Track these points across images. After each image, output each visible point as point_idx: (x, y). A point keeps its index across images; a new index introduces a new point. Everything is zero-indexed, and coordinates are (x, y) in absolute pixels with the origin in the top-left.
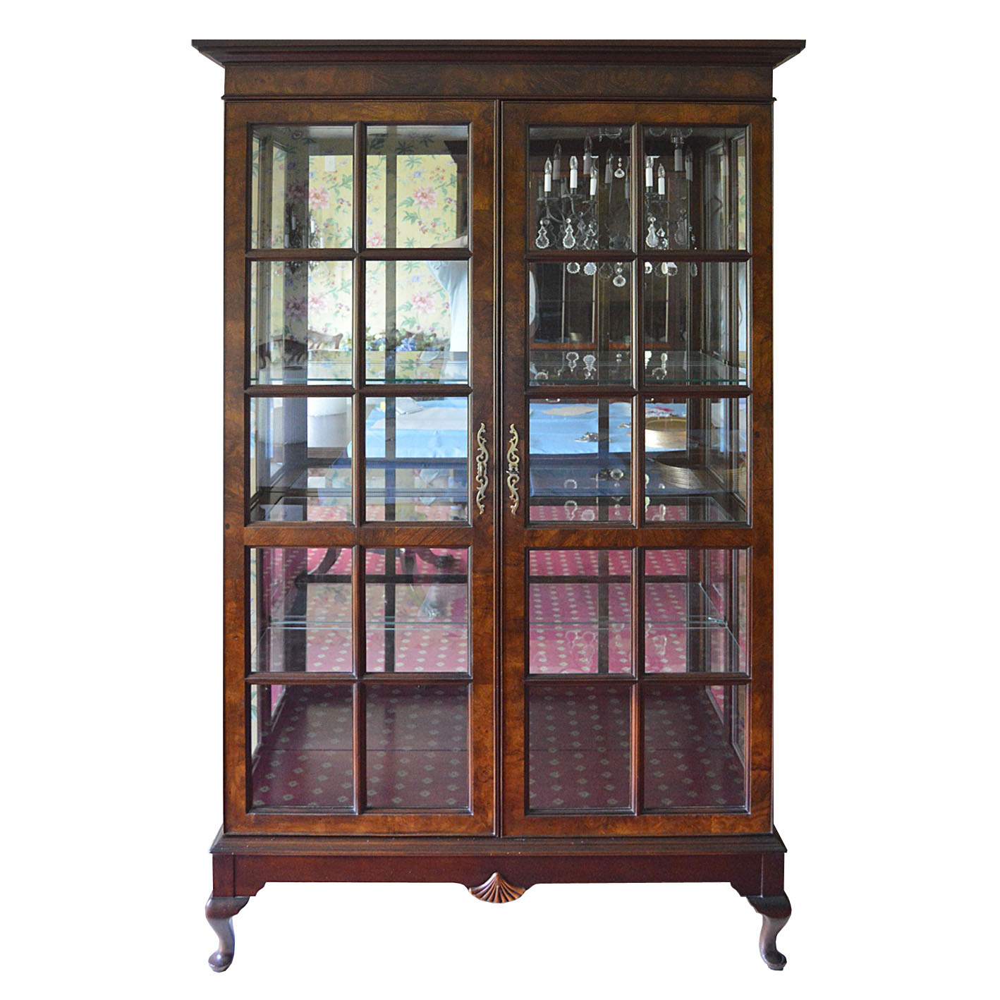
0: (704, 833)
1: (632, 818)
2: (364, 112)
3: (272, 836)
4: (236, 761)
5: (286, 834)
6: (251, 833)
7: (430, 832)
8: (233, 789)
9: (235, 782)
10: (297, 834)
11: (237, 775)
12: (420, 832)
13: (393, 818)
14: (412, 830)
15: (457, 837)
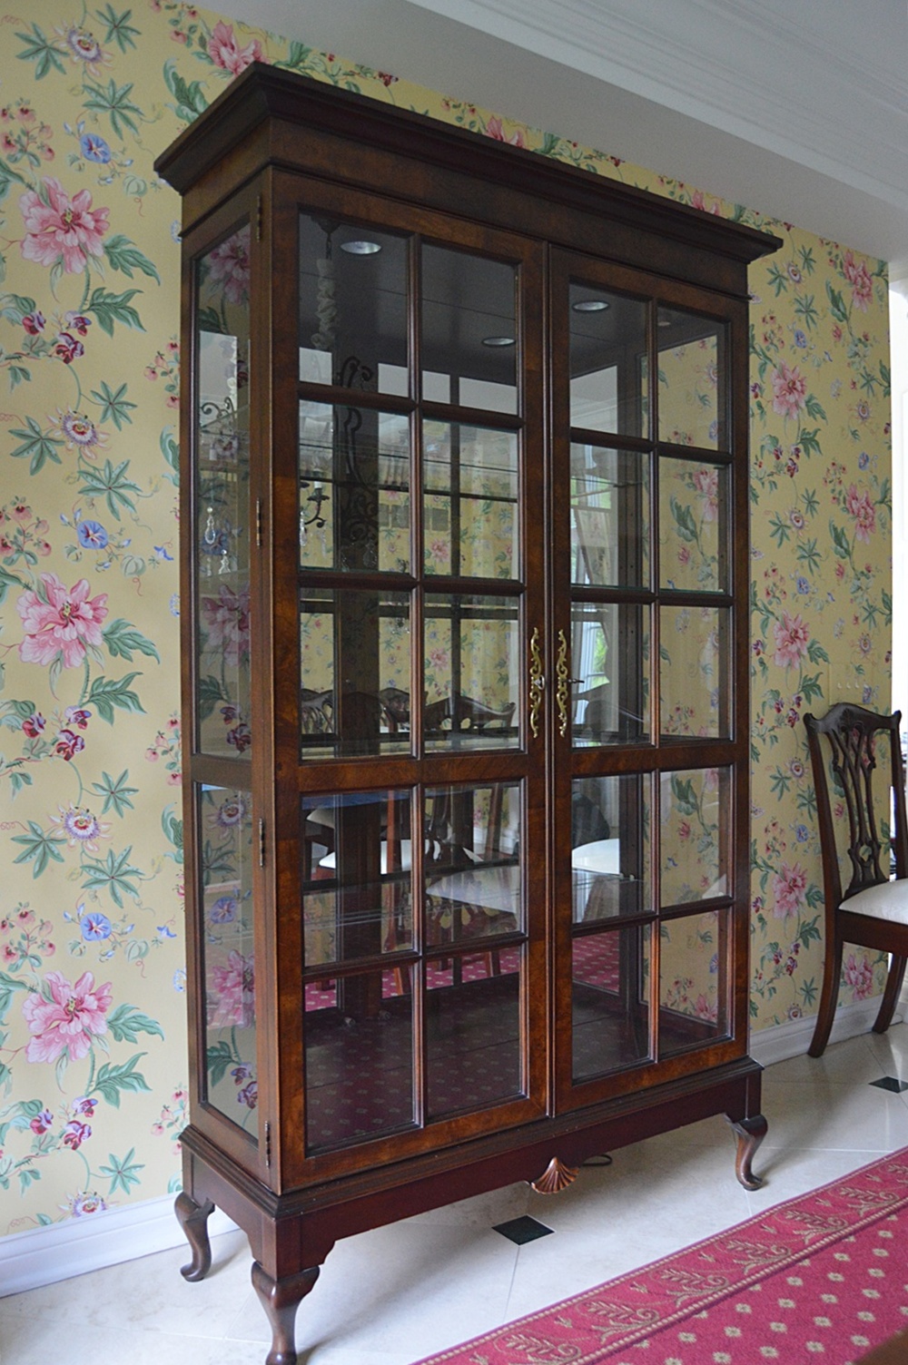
0: (705, 1068)
1: (654, 1066)
2: (423, 222)
3: (335, 1181)
4: (292, 1091)
5: (350, 1173)
6: (312, 1184)
7: (492, 1129)
8: (290, 1130)
9: (292, 1120)
10: (361, 1170)
11: (294, 1109)
12: (482, 1132)
13: (457, 1121)
14: (475, 1131)
15: (517, 1128)
